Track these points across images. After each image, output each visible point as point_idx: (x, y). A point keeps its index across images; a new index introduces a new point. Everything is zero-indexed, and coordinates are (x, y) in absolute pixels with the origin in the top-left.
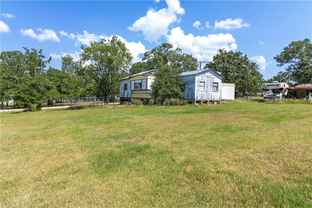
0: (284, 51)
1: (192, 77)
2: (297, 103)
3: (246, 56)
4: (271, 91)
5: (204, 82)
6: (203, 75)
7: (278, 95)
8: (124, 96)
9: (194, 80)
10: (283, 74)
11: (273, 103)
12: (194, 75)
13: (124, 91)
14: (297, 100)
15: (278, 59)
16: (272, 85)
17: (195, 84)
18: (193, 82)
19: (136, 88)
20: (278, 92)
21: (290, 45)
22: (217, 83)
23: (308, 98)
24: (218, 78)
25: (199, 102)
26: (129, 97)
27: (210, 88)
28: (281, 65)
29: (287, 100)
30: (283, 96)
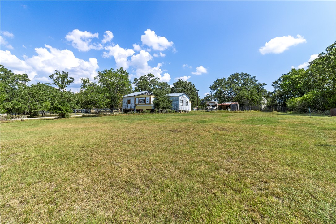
0: (214, 83)
1: (176, 98)
2: (223, 112)
3: (193, 84)
4: (211, 106)
5: (182, 100)
6: (182, 96)
7: (214, 108)
8: (127, 108)
9: (178, 99)
10: (209, 96)
11: (213, 112)
12: (178, 96)
13: (127, 105)
14: (223, 111)
15: (211, 88)
16: (211, 103)
17: (178, 101)
18: (177, 100)
19: (140, 102)
20: (214, 107)
21: (216, 81)
22: (187, 101)
23: (228, 110)
24: (188, 98)
25: (180, 111)
26: (132, 108)
27: (185, 104)
28: (212, 92)
29: (219, 110)
30: (217, 108)
